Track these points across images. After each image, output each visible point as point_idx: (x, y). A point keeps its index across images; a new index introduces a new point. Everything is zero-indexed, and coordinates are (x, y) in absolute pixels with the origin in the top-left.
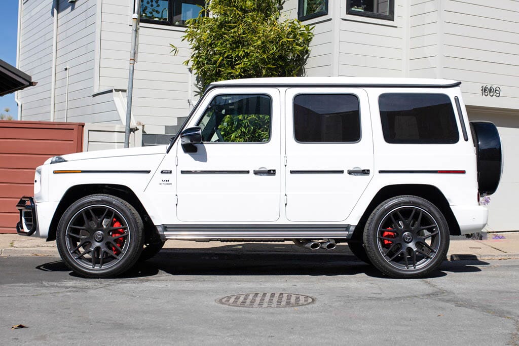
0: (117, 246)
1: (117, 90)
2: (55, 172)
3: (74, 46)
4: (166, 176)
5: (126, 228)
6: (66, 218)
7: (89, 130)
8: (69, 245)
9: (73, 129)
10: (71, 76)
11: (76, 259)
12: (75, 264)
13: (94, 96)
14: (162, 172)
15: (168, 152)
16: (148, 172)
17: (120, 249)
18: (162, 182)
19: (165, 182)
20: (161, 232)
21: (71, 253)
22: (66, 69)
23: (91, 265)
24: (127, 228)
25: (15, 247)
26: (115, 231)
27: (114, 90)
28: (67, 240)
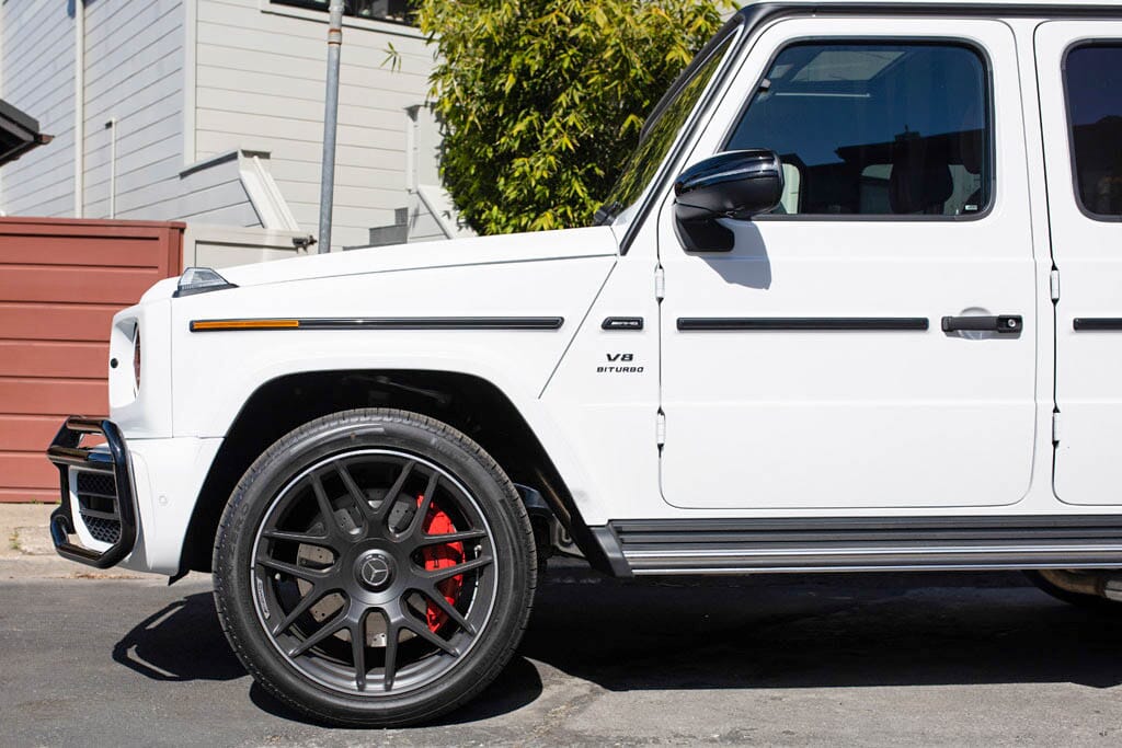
0: (446, 602)
1: (248, 154)
2: (196, 327)
3: (128, 69)
4: (622, 341)
5: (481, 539)
6: (250, 499)
7: (197, 242)
8: (264, 605)
9: (157, 239)
10: (121, 139)
11: (292, 657)
12: (290, 679)
13: (184, 175)
14: (608, 325)
15: (625, 248)
16: (553, 324)
17: (455, 613)
18: (607, 364)
19: (619, 363)
20: (612, 550)
21: (276, 636)
22: (109, 125)
23: (351, 679)
24: (485, 536)
25: (24, 552)
26: (440, 550)
27: (240, 154)
28: (257, 585)
